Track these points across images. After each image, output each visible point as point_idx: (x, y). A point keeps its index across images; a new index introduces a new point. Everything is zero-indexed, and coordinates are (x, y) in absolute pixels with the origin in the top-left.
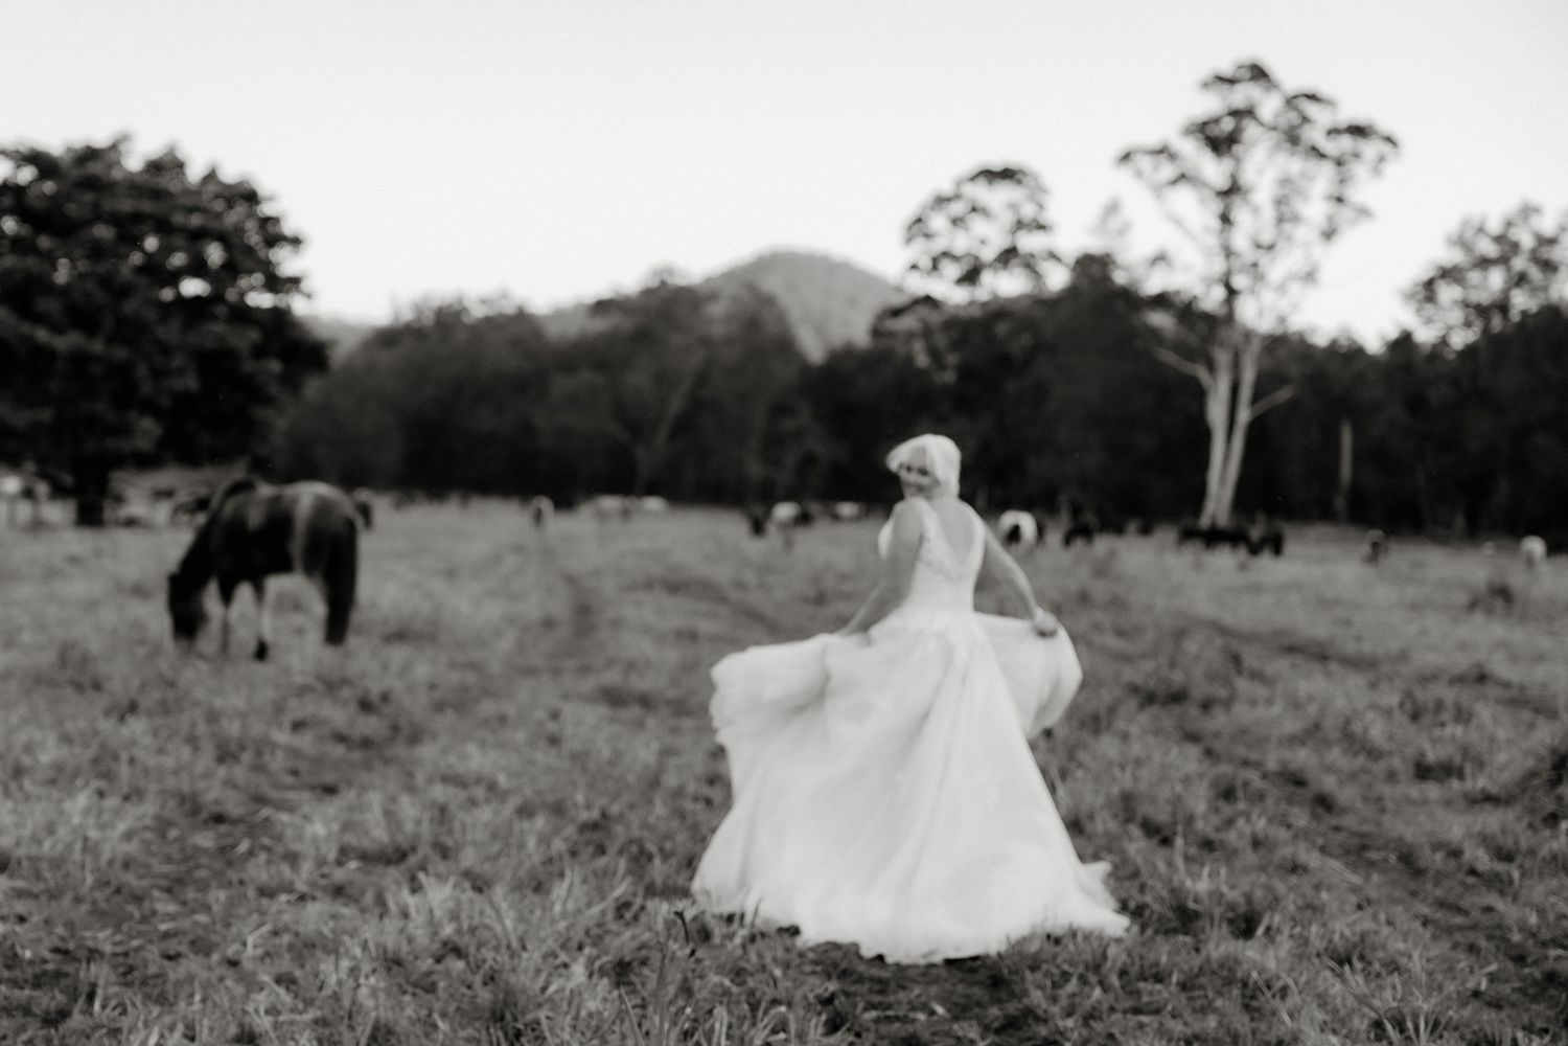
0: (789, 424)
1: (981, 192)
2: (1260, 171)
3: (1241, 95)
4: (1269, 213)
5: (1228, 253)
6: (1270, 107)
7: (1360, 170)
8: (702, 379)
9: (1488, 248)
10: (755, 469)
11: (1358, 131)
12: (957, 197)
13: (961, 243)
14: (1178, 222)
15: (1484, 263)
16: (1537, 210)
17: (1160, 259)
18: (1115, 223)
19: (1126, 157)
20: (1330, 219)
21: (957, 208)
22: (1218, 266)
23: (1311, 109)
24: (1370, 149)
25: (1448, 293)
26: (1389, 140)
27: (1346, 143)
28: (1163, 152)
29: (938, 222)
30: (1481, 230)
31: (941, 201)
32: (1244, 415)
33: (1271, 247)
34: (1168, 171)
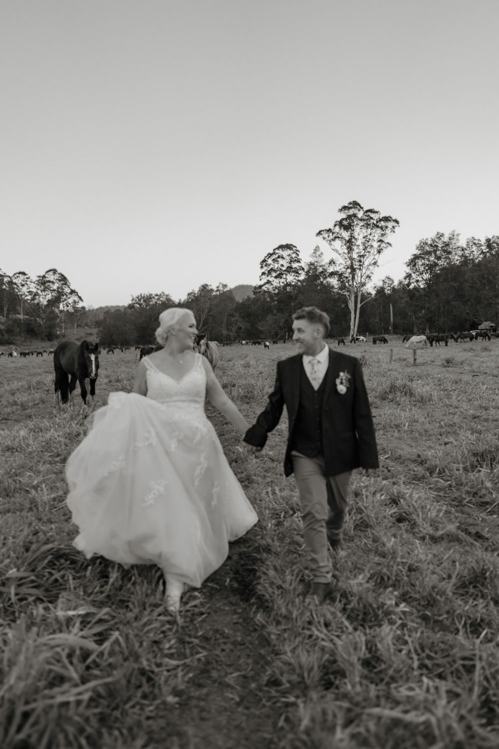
0: (233, 319)
1: (280, 252)
2: (359, 235)
3: (351, 212)
4: (361, 247)
5: (351, 259)
6: (360, 214)
7: (388, 231)
8: (210, 310)
9: (428, 248)
10: (225, 332)
11: (387, 219)
12: (274, 253)
13: (276, 266)
14: (337, 251)
15: (429, 253)
16: (442, 235)
17: (332, 262)
18: (318, 253)
19: (320, 233)
20: (379, 246)
21: (274, 257)
22: (349, 263)
23: (372, 215)
24: (390, 224)
25: (420, 262)
26: (397, 221)
27: (382, 223)
28: (329, 230)
29: (270, 261)
30: (426, 244)
31: (270, 255)
32: (359, 306)
33: (363, 256)
34: (332, 237)
